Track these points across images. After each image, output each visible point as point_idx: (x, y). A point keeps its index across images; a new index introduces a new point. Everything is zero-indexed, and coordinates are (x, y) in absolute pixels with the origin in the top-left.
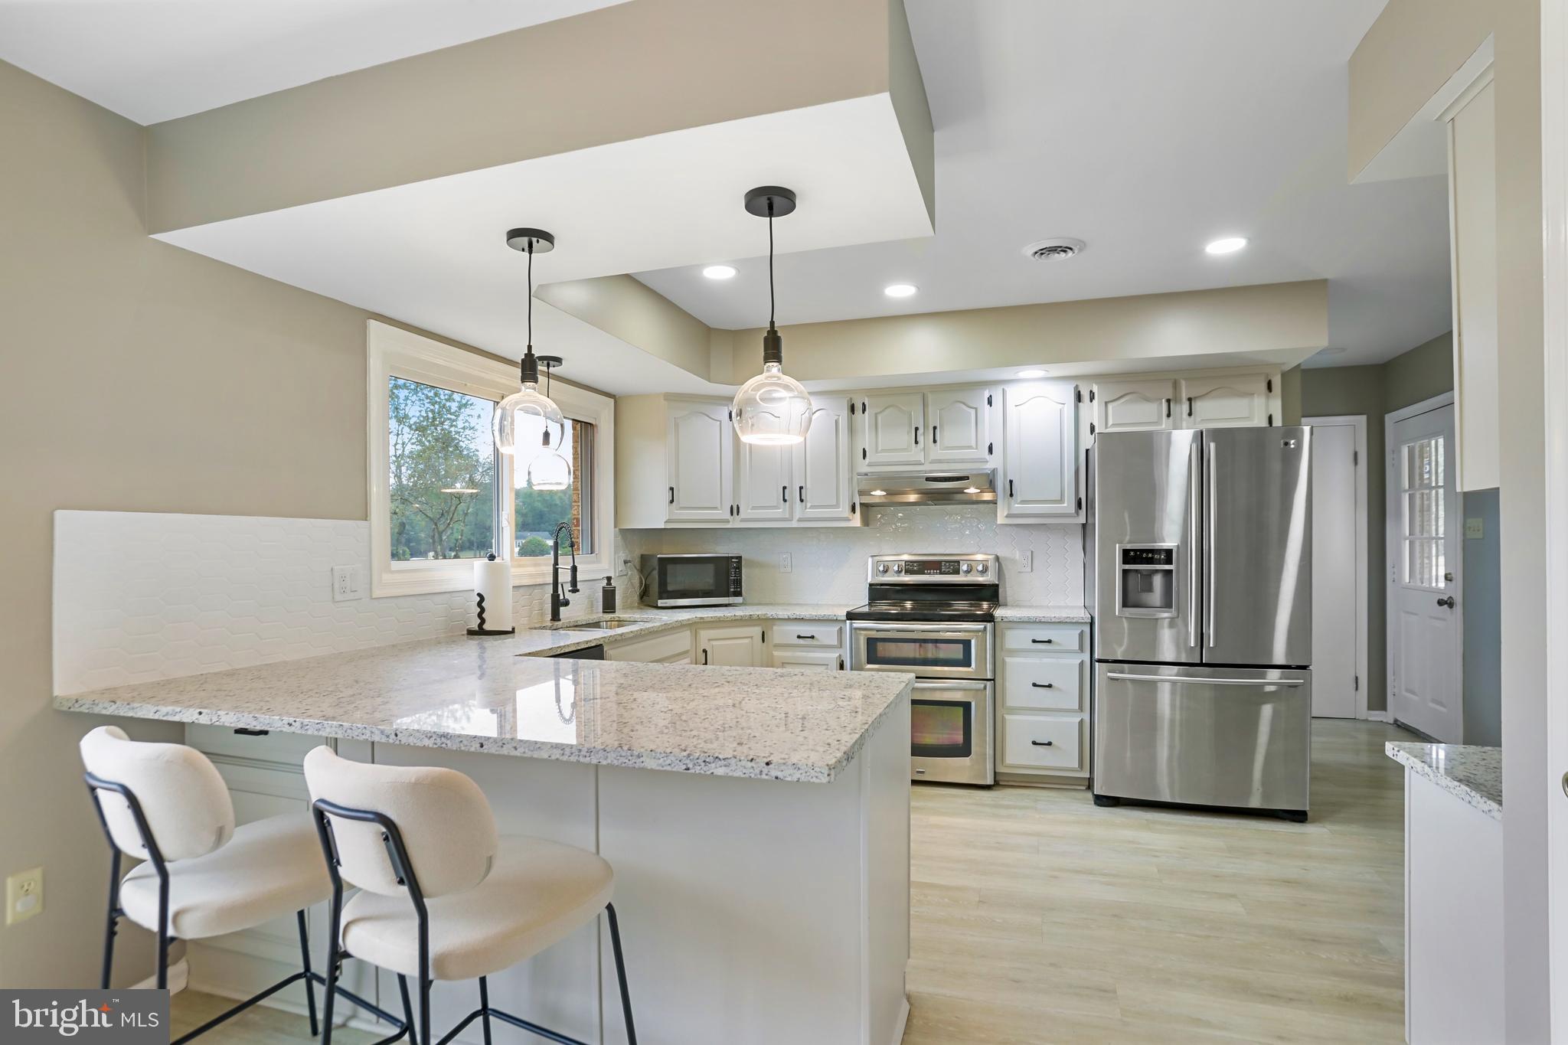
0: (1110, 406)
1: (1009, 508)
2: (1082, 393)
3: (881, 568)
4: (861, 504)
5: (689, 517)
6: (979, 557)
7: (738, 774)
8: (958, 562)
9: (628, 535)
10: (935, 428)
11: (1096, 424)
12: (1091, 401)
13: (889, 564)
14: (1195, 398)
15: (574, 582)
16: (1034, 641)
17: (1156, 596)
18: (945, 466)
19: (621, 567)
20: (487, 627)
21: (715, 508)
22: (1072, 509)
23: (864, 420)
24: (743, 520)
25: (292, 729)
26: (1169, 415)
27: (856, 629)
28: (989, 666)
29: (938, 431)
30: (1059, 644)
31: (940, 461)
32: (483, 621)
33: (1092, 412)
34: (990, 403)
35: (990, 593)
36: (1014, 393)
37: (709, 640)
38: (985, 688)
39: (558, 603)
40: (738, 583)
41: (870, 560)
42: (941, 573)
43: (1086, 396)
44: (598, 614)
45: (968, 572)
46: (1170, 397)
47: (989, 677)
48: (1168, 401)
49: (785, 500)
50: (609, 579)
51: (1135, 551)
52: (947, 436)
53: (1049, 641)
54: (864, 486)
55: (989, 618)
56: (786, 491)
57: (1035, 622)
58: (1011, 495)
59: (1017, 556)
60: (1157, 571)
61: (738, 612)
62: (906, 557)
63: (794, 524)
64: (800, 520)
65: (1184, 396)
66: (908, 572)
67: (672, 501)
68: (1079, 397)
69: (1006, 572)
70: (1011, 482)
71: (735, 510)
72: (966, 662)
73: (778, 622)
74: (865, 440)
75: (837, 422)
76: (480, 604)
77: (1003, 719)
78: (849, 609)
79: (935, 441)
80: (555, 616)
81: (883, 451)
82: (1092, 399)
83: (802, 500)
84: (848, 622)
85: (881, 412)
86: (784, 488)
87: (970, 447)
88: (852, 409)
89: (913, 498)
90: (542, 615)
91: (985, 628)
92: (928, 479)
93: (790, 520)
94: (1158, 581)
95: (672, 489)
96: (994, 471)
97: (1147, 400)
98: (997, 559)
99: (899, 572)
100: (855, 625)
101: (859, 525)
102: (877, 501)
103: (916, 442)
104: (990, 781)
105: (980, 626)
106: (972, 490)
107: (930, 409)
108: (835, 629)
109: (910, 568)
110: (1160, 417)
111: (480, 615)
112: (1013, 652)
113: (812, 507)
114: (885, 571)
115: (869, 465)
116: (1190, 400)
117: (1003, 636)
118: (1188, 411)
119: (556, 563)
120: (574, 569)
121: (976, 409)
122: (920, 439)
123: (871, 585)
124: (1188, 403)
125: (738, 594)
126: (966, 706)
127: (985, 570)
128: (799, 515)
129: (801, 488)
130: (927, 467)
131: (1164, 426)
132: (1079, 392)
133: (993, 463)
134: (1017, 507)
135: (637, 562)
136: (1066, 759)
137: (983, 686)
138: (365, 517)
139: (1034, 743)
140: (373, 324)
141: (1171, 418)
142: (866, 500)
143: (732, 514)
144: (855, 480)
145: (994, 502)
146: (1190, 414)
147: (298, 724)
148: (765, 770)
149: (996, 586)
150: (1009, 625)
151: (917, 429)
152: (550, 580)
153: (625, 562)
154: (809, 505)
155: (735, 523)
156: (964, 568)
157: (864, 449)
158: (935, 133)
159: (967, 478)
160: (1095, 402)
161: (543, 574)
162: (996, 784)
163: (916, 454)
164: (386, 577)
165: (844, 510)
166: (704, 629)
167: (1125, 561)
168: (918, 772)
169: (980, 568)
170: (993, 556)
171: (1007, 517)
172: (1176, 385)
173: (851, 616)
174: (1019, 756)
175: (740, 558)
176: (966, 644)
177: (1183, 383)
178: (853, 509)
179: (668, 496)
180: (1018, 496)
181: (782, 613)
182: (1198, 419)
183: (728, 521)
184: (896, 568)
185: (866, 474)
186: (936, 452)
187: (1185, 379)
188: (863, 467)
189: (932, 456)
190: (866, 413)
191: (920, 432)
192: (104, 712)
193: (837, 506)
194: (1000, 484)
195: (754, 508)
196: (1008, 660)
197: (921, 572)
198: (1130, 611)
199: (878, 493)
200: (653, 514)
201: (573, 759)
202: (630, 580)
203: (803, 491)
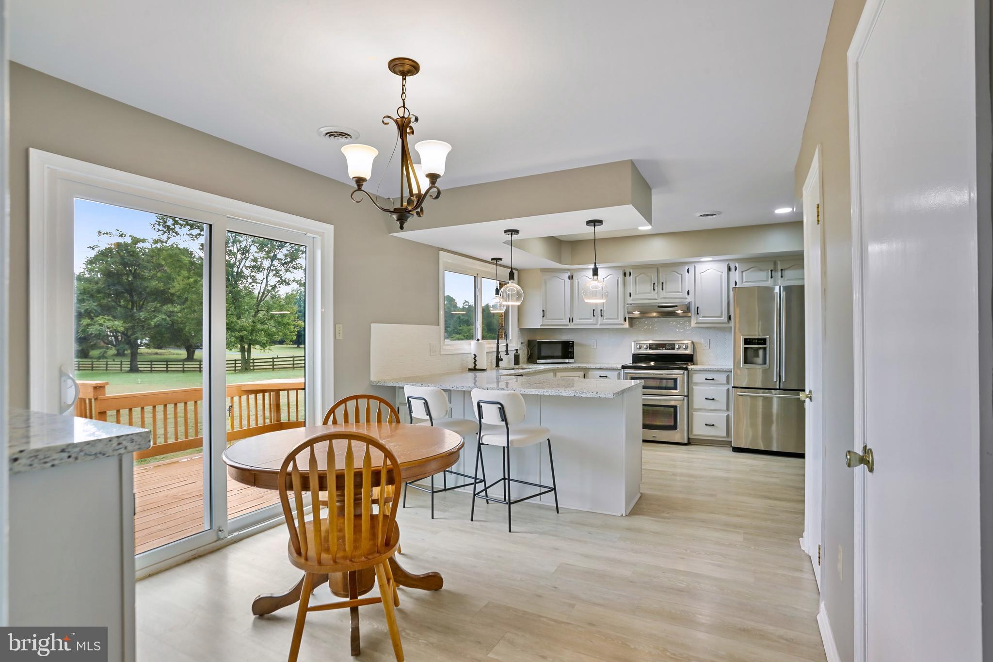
0: (744, 273)
1: (697, 319)
2: (731, 267)
3: (638, 347)
4: (629, 318)
5: (551, 323)
6: (686, 342)
7: (589, 396)
8: (674, 344)
9: (523, 331)
10: (663, 283)
11: (737, 281)
12: (735, 271)
13: (642, 345)
14: (785, 269)
15: (507, 351)
16: (706, 379)
17: (760, 360)
18: (667, 301)
19: (520, 345)
20: (477, 367)
21: (562, 319)
22: (726, 320)
23: (630, 280)
24: (575, 325)
25: (453, 389)
26: (772, 277)
27: (626, 373)
28: (686, 390)
29: (664, 285)
30: (717, 381)
31: (665, 298)
32: (476, 365)
33: (735, 276)
34: (688, 271)
35: (690, 358)
36: (700, 268)
37: (561, 377)
38: (684, 399)
39: (498, 360)
40: (573, 353)
41: (633, 343)
42: (666, 349)
43: (733, 268)
44: (512, 365)
45: (679, 349)
46: (772, 269)
47: (686, 395)
48: (772, 271)
49: (594, 316)
50: (517, 350)
51: (750, 339)
52: (668, 287)
53: (713, 379)
54: (630, 309)
55: (686, 369)
56: (595, 311)
57: (707, 371)
58: (698, 314)
59: (702, 341)
60: (760, 348)
61: (574, 365)
62: (651, 342)
63: (598, 327)
64: (600, 325)
65: (779, 268)
66: (651, 348)
67: (544, 316)
68: (729, 269)
69: (697, 350)
70: (698, 308)
71: (571, 320)
72: (675, 388)
73: (591, 370)
74: (631, 288)
75: (618, 281)
76: (474, 358)
77: (692, 414)
78: (623, 365)
79: (662, 289)
80: (497, 365)
81: (639, 293)
82: (736, 269)
83: (601, 316)
84: (622, 370)
85: (638, 276)
86: (594, 310)
87: (679, 292)
88: (625, 274)
89: (654, 315)
90: (492, 365)
91: (684, 373)
92: (659, 307)
93: (596, 324)
94: (761, 352)
95: (543, 311)
96: (690, 303)
97: (761, 270)
98: (693, 343)
99: (646, 348)
100: (625, 371)
101: (628, 327)
102: (637, 316)
103: (654, 290)
104: (686, 441)
105: (681, 372)
106: (679, 312)
107: (660, 274)
108: (616, 373)
109: (651, 347)
110: (768, 278)
111: (475, 363)
112: (697, 384)
113: (606, 319)
114: (640, 348)
115: (632, 300)
116: (782, 270)
117: (692, 377)
118: (781, 275)
119: (498, 343)
120: (507, 345)
121: (682, 275)
122: (656, 288)
123: (633, 354)
124: (781, 272)
125: (573, 358)
126: (675, 407)
127: (687, 348)
128: (600, 323)
129: (601, 310)
130: (659, 301)
131: (769, 282)
132: (730, 267)
133: (689, 299)
134: (701, 319)
135: (526, 343)
136: (720, 432)
137: (682, 399)
138: (438, 325)
139: (706, 425)
140: (441, 253)
141: (773, 278)
142: (631, 316)
143: (570, 322)
144: (626, 307)
145: (691, 317)
146: (782, 277)
147: (455, 387)
148: (596, 395)
149: (692, 355)
150: (694, 372)
151: (654, 284)
152: (496, 350)
153: (522, 343)
154: (605, 318)
155: (571, 326)
156: (677, 347)
157: (630, 293)
158: (652, 190)
159: (677, 306)
160: (737, 271)
161: (492, 348)
162: (688, 443)
163: (654, 295)
164: (444, 347)
165: (621, 320)
166: (558, 372)
167: (745, 344)
168: (654, 437)
169: (684, 347)
170: (690, 342)
171: (696, 323)
172: (775, 264)
173: (624, 367)
174: (699, 430)
175: (573, 342)
176: (675, 380)
177: (779, 262)
178: (625, 320)
179: (542, 314)
180: (701, 314)
181: (593, 366)
182: (786, 279)
183: (568, 325)
184: (645, 347)
185: (631, 304)
186: (663, 294)
187: (779, 260)
188: (630, 301)
189: (662, 296)
190: (631, 276)
191: (656, 285)
192: (388, 385)
193: (617, 318)
194: (693, 309)
195: (580, 319)
196: (694, 387)
197: (656, 348)
198: (748, 366)
199: (637, 313)
200: (535, 322)
201: (542, 394)
202: (523, 351)
203: (602, 311)
